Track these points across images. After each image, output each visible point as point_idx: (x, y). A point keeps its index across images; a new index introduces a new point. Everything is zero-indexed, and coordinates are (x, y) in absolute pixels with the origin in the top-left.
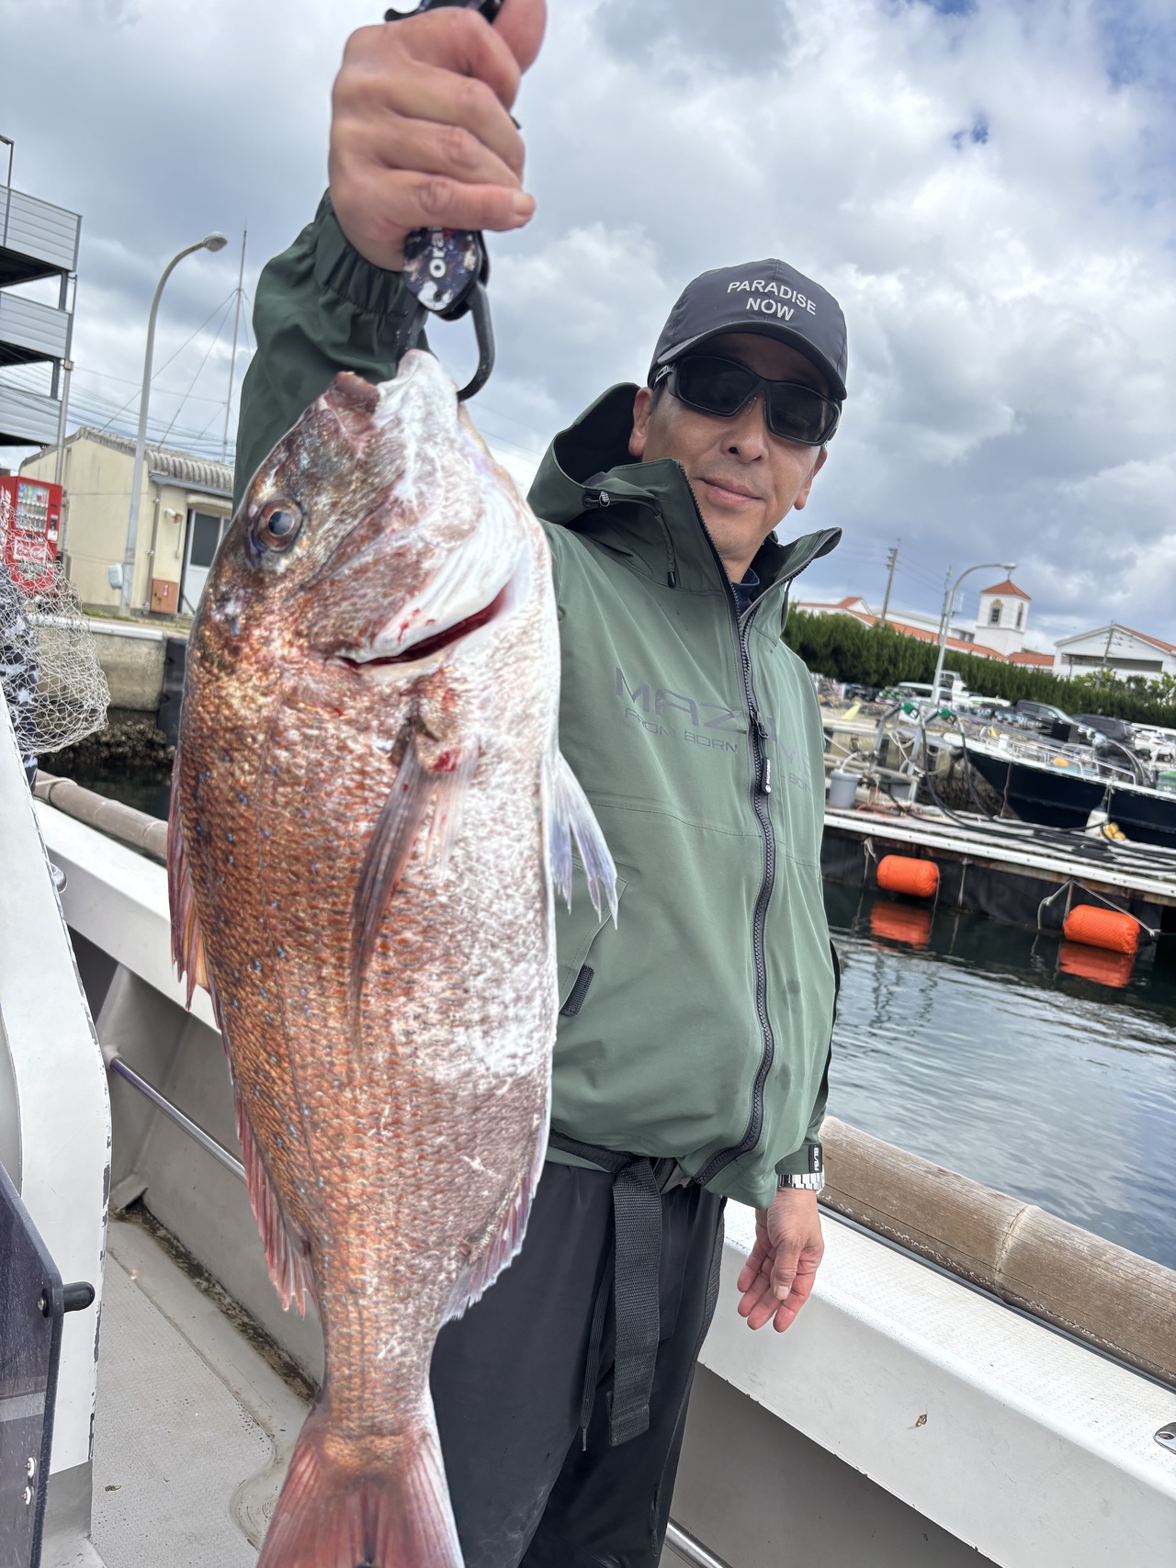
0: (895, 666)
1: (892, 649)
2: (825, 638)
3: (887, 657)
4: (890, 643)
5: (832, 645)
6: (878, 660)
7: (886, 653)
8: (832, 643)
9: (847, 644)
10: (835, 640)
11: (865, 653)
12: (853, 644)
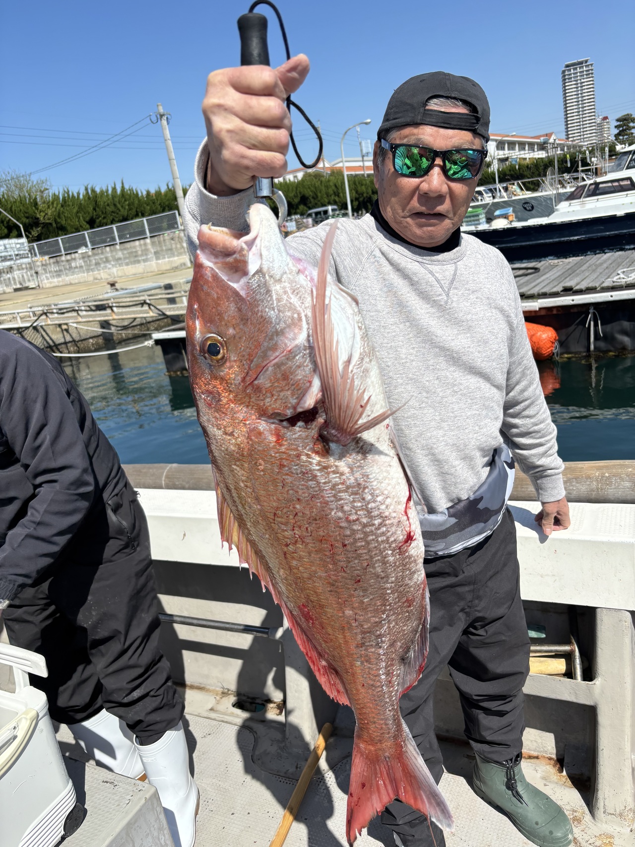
0: (338, 196)
1: (334, 188)
2: (294, 192)
3: (332, 192)
4: (331, 184)
5: (299, 196)
6: (328, 196)
7: (331, 191)
8: (299, 194)
9: (308, 193)
10: (300, 193)
11: (319, 195)
12: (311, 191)
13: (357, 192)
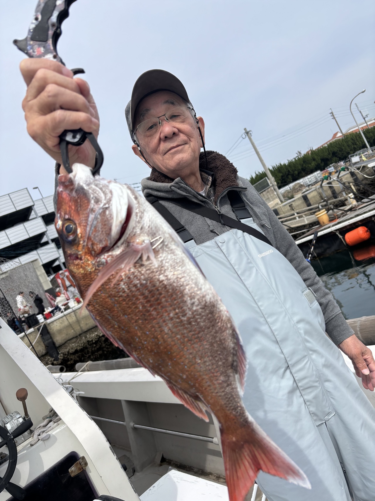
4: (349, 139)
5: (331, 153)
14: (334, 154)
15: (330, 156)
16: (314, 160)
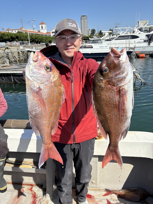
1: (25, 36)
12: (19, 36)
13: (31, 37)
14: (17, 37)
15: (15, 37)
16: (8, 36)
